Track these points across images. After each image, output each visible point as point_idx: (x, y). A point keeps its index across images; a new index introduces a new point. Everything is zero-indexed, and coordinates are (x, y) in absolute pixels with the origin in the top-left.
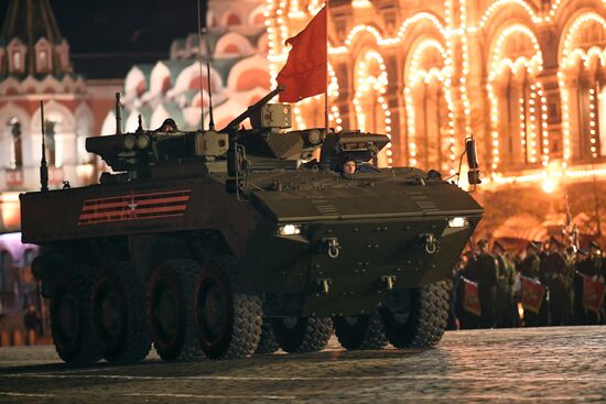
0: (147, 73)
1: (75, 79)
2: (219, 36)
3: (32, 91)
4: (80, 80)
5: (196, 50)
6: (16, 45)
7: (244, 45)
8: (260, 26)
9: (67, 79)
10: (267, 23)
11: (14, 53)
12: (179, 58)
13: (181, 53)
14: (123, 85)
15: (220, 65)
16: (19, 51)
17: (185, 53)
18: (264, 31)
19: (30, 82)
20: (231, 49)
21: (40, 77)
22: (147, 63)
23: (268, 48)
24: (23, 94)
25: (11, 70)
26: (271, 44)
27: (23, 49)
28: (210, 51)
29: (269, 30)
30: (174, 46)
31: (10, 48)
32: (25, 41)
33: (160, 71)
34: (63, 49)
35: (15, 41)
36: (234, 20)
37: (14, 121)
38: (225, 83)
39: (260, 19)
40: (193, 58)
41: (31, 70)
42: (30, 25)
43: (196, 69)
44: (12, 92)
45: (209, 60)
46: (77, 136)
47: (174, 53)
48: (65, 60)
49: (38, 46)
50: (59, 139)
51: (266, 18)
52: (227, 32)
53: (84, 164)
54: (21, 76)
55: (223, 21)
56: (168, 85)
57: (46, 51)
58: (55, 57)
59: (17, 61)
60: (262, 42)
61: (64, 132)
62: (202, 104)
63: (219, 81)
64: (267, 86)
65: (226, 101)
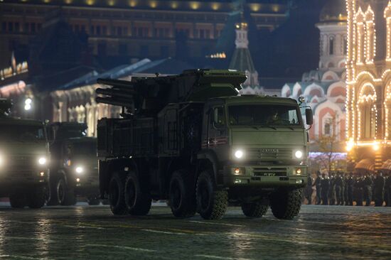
0: (292, 87)
1: (260, 88)
2: (324, 72)
4: (262, 89)
5: (313, 78)
7: (335, 76)
8: (343, 68)
9: (256, 88)
10: (346, 67)
12: (306, 81)
13: (307, 79)
14: (281, 92)
15: (324, 84)
17: (309, 79)
18: (345, 70)
20: (329, 78)
22: (292, 83)
23: (346, 78)
26: (347, 76)
28: (320, 78)
29: (347, 70)
30: (304, 75)
33: (297, 86)
34: (255, 75)
36: (331, 65)
38: (326, 93)
39: (343, 65)
40: (312, 81)
42: (241, 64)
43: (314, 86)
45: (319, 82)
47: (304, 79)
48: (256, 80)
51: (346, 65)
52: (328, 70)
55: (326, 66)
56: (300, 92)
58: (252, 79)
60: (343, 76)
62: (315, 101)
63: (323, 92)
64: (345, 95)
65: (326, 100)
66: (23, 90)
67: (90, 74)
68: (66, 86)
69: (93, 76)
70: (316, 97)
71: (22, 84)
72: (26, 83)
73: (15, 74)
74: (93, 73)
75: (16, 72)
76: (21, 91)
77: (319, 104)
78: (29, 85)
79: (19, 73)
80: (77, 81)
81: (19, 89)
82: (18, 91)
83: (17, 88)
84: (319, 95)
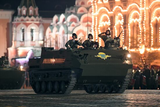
0: (59, 17)
1: (39, 18)
2: (79, 7)
3: (28, 20)
4: (41, 18)
5: (72, 11)
6: (24, 8)
7: (85, 10)
8: (90, 5)
9: (37, 17)
11: (23, 10)
14: (52, 20)
15: (79, 15)
16: (25, 9)
17: (69, 12)
18: (91, 7)
19: (27, 18)
20: (82, 11)
21: (30, 16)
22: (59, 14)
24: (25, 21)
25: (22, 14)
26: (93, 10)
27: (26, 9)
28: (76, 11)
29: (92, 6)
30: (67, 9)
31: (22, 9)
32: (27, 7)
33: (62, 16)
34: (37, 9)
35: (24, 7)
36: (83, 3)
37: (23, 28)
38: (80, 20)
39: (90, 3)
40: (71, 13)
41: (28, 15)
42: (28, 2)
43: (72, 16)
44: (22, 20)
45: (75, 14)
46: (39, 33)
47: (66, 12)
48: (37, 12)
49: (30, 8)
50: (34, 33)
51: (91, 3)
52: (81, 6)
53: (41, 41)
54: (25, 16)
55: (80, 4)
56: (64, 20)
57: (32, 10)
58: (34, 11)
59: (24, 12)
60: (90, 10)
61: (36, 32)
62: (73, 26)
63: (78, 19)
64: (91, 22)
65: (80, 25)
70: (74, 23)
77: (76, 27)
84: (76, 22)
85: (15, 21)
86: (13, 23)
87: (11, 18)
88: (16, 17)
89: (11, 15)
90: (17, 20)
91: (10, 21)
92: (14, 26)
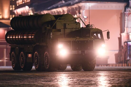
66: (28, 11)
67: (61, 2)
68: (49, 8)
69: (62, 3)
71: (27, 8)
72: (29, 7)
73: (24, 3)
74: (62, 2)
75: (24, 1)
76: (27, 12)
78: (31, 8)
79: (26, 2)
80: (54, 6)
81: (26, 10)
82: (25, 11)
83: (25, 9)
85: (127, 11)
86: (125, 13)
87: (124, 9)
88: (128, 8)
89: (124, 6)
90: (128, 11)
91: (123, 11)
92: (126, 15)
